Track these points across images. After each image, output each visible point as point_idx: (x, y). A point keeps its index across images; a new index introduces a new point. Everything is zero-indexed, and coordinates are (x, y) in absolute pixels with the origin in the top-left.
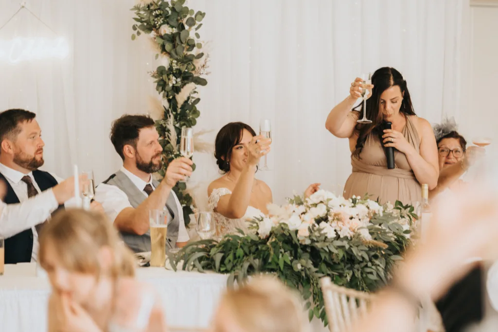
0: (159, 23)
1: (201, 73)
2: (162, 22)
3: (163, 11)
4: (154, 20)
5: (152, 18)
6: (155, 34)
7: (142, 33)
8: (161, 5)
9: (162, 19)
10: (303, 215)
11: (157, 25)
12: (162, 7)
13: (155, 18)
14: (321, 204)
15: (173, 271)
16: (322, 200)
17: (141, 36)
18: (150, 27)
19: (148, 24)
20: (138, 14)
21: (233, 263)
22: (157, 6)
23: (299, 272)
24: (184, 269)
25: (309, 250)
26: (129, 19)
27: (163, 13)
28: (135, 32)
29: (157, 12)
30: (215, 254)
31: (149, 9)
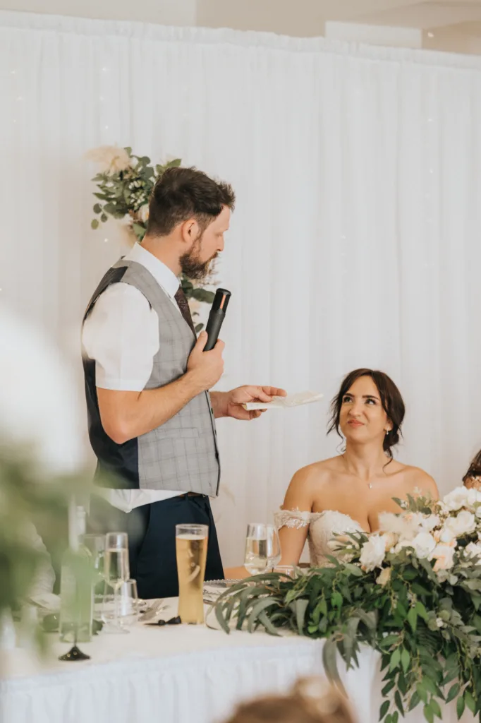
0: (139, 202)
1: (206, 282)
2: (143, 200)
3: (145, 181)
4: (130, 197)
5: (127, 194)
6: (132, 219)
7: (110, 217)
8: (142, 173)
9: (143, 195)
10: (437, 532)
11: (136, 204)
12: (145, 176)
13: (131, 193)
14: (463, 512)
15: (223, 633)
16: (465, 505)
17: (107, 222)
18: (123, 208)
19: (118, 203)
20: (102, 187)
21: (328, 619)
22: (136, 174)
23: (437, 631)
24: (239, 627)
25: (450, 592)
26: (88, 194)
27: (146, 185)
28: (98, 217)
29: (137, 184)
30: (292, 601)
31: (122, 179)
